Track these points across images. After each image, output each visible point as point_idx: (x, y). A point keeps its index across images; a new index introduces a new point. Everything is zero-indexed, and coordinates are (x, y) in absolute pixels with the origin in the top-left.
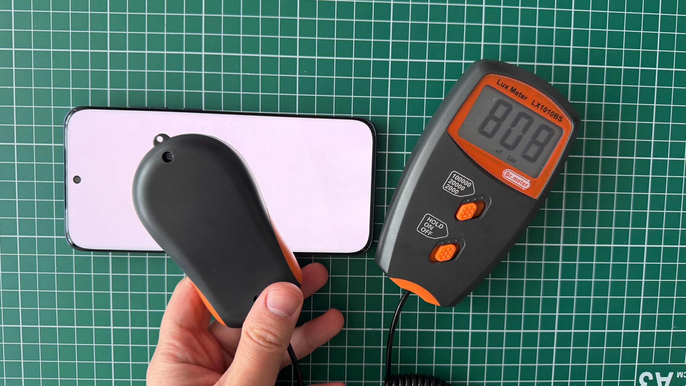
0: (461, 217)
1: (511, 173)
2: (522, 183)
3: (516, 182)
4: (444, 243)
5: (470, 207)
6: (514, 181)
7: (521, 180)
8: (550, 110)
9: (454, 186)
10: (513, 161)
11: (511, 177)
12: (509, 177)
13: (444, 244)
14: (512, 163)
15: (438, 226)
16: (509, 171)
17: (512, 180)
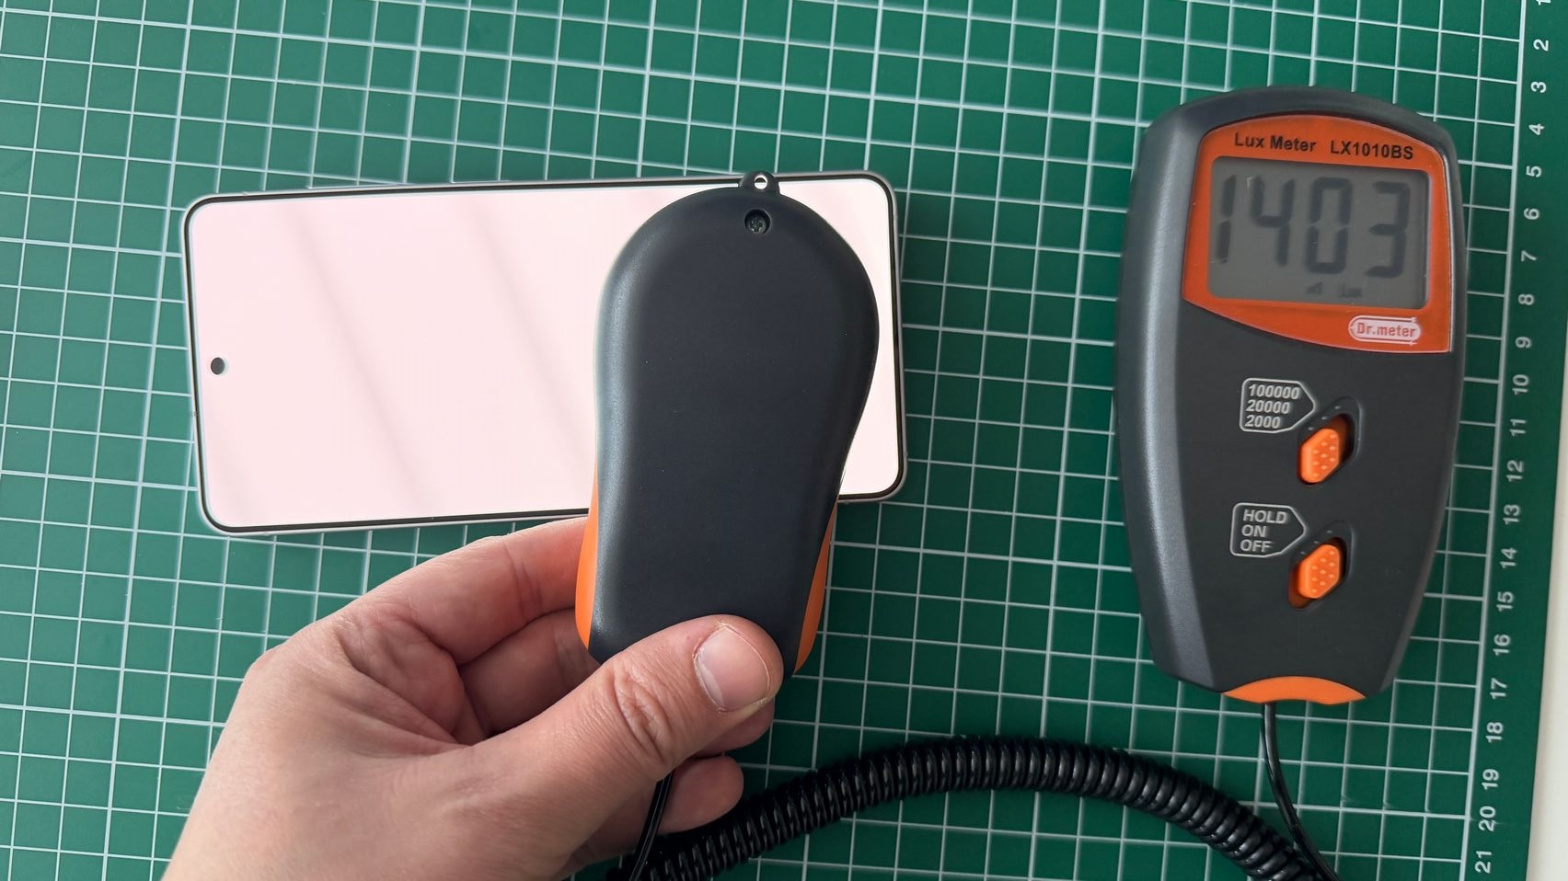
0: (1316, 475)
1: (1368, 323)
2: (1401, 333)
3: (1388, 337)
4: (1306, 549)
5: (1322, 440)
6: (1384, 337)
7: (1396, 327)
8: (1376, 146)
9: (1264, 414)
10: (1356, 293)
11: (1372, 331)
12: (1368, 333)
13: (1309, 553)
14: (1357, 300)
15: (1274, 519)
16: (1361, 321)
17: (1376, 337)
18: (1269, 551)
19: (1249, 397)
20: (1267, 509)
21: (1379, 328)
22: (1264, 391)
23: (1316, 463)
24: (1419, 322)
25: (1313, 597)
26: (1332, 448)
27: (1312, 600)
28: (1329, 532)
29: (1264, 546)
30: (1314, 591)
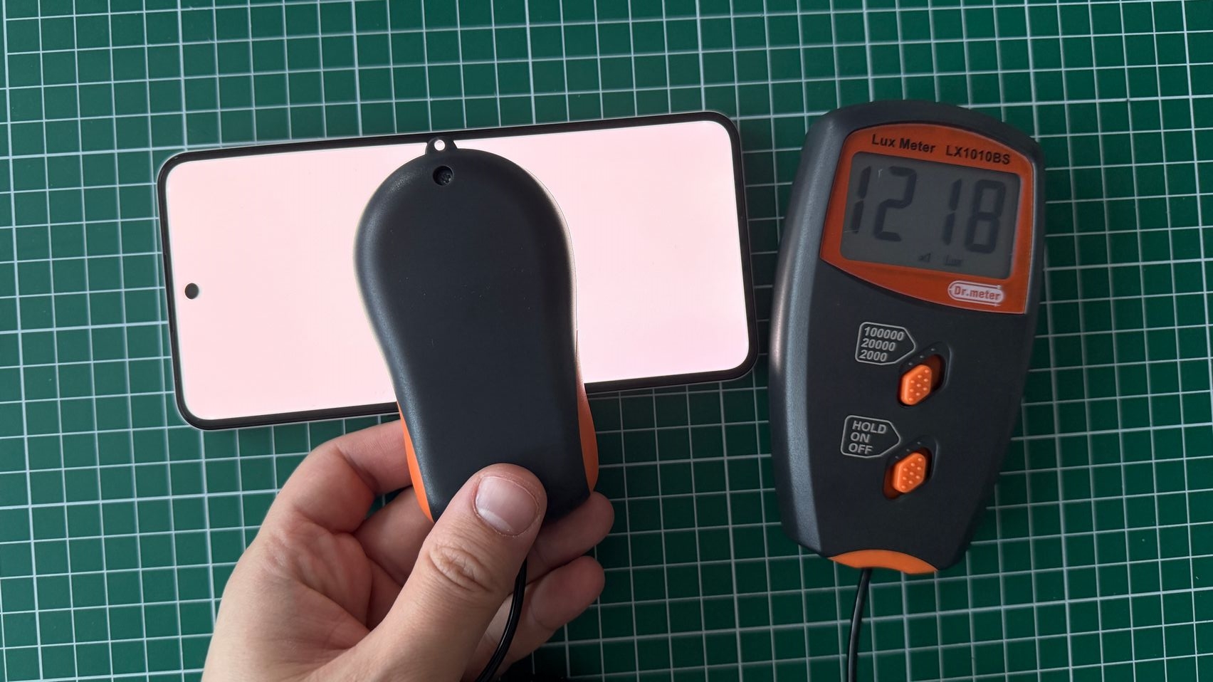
0: (911, 399)
1: (964, 287)
2: (989, 296)
3: (979, 298)
4: (900, 457)
5: (918, 374)
6: (976, 299)
7: (984, 291)
8: (982, 152)
9: (875, 350)
10: (956, 263)
11: (966, 292)
12: (963, 294)
13: (902, 459)
14: (958, 269)
15: (877, 430)
16: (958, 285)
17: (969, 297)
18: (870, 454)
19: (863, 336)
20: (871, 422)
21: (972, 291)
22: (876, 332)
23: (912, 391)
24: (1003, 289)
25: (902, 491)
26: (926, 380)
27: (901, 493)
28: (919, 443)
29: (867, 450)
30: (903, 487)
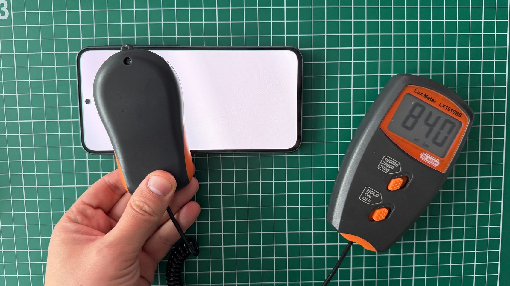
0: (392, 189)
1: (426, 156)
2: (434, 162)
3: (430, 162)
4: (379, 207)
5: (398, 181)
6: (428, 161)
7: (433, 160)
8: (452, 109)
9: (386, 166)
10: (427, 146)
11: (426, 158)
12: (425, 158)
14: (426, 148)
16: (425, 154)
17: (426, 160)
19: (384, 160)
21: (428, 158)
22: (388, 160)
23: (393, 186)
24: (440, 161)
25: (375, 220)
26: (399, 184)
28: (388, 206)
29: (369, 201)
